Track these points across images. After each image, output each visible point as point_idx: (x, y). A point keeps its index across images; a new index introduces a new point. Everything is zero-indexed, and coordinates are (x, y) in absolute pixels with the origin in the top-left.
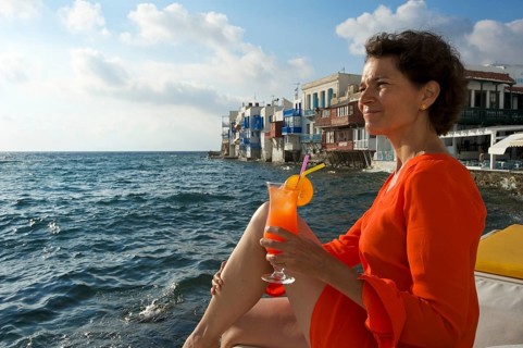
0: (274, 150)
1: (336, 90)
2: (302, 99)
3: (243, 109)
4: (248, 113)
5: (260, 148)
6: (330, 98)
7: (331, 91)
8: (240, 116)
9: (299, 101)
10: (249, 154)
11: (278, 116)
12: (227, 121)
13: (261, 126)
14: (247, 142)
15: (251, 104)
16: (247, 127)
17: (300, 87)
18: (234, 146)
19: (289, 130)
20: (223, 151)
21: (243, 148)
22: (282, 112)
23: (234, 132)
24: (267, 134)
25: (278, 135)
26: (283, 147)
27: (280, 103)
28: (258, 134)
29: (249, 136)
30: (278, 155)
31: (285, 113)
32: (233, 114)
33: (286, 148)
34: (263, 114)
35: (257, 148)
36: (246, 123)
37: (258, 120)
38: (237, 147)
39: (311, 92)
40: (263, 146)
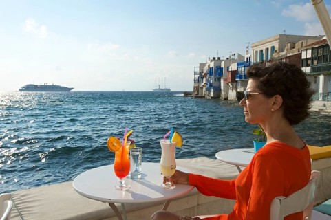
0: (230, 91)
1: (277, 47)
2: (251, 54)
3: (209, 62)
4: (212, 65)
5: (220, 90)
6: (272, 53)
7: (273, 48)
8: (206, 67)
9: (249, 56)
10: (212, 94)
11: (234, 67)
12: (198, 70)
13: (221, 74)
14: (211, 85)
15: (214, 58)
16: (211, 74)
17: (250, 45)
18: (202, 88)
19: (241, 77)
20: (194, 91)
21: (208, 90)
22: (236, 64)
23: (202, 78)
24: (225, 80)
25: (233, 80)
26: (236, 89)
27: (236, 57)
28: (219, 80)
29: (212, 81)
30: (232, 95)
31: (238, 65)
32: (202, 66)
33: (239, 90)
34: (223, 65)
35: (218, 90)
36: (210, 72)
37: (219, 69)
38: (204, 89)
39: (258, 49)
40: (222, 88)
